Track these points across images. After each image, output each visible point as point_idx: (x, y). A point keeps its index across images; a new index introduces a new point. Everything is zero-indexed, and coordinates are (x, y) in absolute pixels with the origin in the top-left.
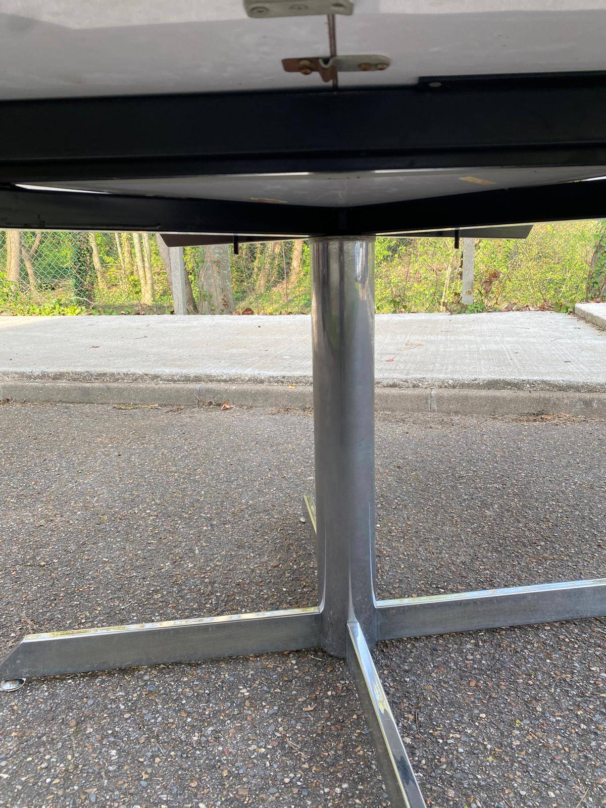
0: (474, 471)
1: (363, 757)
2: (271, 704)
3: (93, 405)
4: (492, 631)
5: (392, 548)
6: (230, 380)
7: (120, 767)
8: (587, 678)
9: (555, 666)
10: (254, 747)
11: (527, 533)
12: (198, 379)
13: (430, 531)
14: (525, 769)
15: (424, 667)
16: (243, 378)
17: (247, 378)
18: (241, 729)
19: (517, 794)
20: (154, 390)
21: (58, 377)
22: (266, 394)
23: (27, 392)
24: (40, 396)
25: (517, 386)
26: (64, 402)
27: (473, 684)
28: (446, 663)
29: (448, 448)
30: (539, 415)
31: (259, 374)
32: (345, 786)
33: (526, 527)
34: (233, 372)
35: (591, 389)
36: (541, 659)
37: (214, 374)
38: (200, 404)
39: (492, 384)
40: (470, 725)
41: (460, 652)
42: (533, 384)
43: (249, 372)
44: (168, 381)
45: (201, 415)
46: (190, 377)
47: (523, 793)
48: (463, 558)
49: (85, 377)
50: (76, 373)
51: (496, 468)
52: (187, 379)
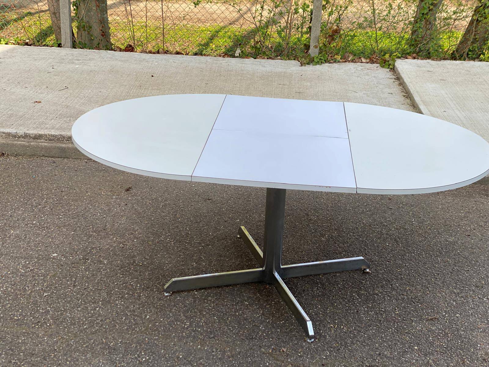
0: (317, 216)
1: (287, 316)
2: (256, 306)
3: (69, 159)
5: (285, 256)
7: (219, 321)
8: (351, 297)
9: (342, 294)
10: (255, 315)
11: (338, 249)
13: (299, 248)
14: (330, 317)
15: (301, 295)
18: (250, 311)
19: (327, 321)
21: (38, 137)
23: (17, 148)
24: (27, 152)
26: (46, 157)
27: (316, 299)
28: (308, 294)
32: (283, 322)
33: (338, 246)
36: (338, 292)
40: (316, 309)
47: (329, 321)
49: (59, 139)
50: (52, 136)
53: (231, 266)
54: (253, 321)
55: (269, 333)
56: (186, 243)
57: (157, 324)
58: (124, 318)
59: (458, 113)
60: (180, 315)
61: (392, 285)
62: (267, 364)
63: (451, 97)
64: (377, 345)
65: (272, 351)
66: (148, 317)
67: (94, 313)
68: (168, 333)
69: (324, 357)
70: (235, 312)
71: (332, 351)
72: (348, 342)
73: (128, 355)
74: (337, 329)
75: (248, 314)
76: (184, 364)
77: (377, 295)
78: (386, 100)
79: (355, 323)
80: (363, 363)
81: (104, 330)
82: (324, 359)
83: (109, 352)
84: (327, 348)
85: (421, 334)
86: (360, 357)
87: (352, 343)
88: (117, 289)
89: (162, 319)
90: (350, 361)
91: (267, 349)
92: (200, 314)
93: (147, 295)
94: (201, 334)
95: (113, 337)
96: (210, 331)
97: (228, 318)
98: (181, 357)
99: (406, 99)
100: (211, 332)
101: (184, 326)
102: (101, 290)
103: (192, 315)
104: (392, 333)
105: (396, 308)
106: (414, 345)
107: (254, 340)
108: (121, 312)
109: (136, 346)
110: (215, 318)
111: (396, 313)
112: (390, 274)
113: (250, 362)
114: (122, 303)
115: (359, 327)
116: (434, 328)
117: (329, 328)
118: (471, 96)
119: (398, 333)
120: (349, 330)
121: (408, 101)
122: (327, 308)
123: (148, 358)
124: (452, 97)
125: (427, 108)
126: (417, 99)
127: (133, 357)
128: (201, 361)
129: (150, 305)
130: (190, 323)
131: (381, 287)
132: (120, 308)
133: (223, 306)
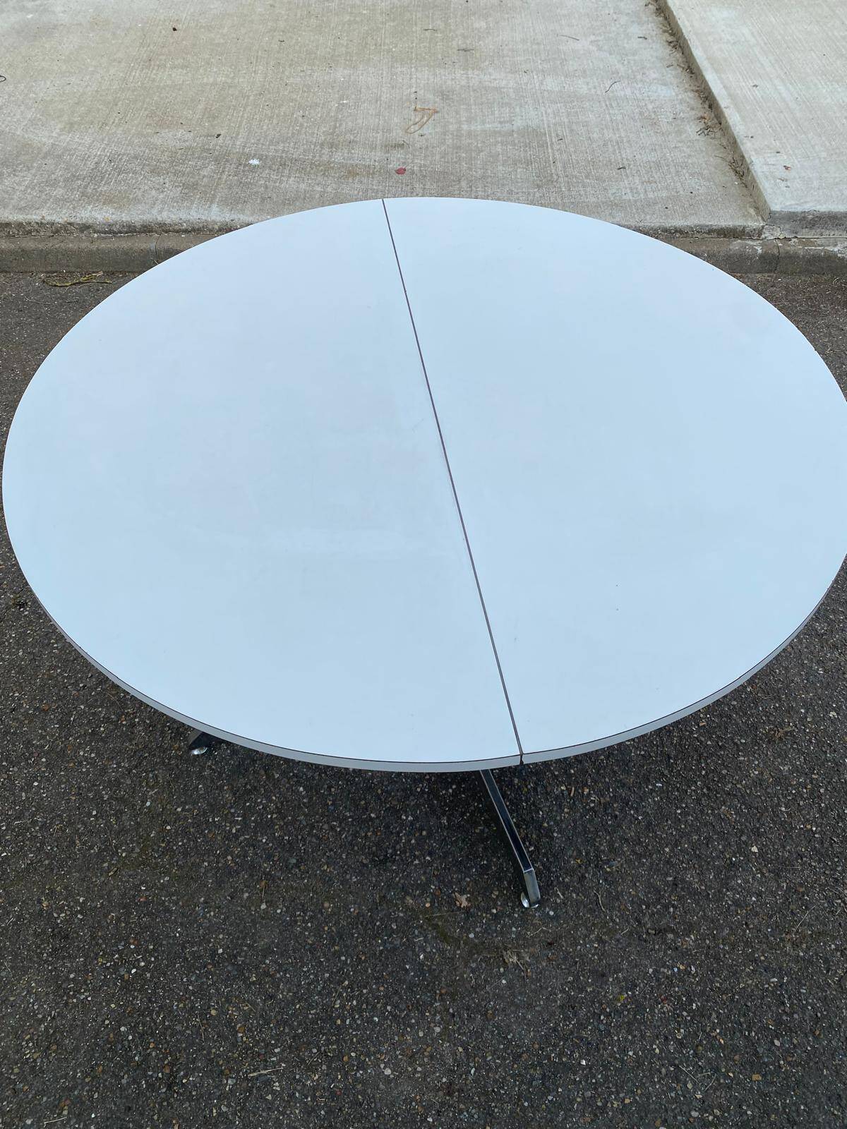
6: (194, 230)
7: (311, 799)
12: (146, 228)
16: (210, 227)
17: (216, 227)
31: (232, 220)
32: (454, 787)
37: (168, 221)
44: (105, 232)
46: (134, 226)
47: (556, 773)
52: (132, 230)
54: (387, 792)
55: (424, 833)
57: (168, 828)
58: (94, 813)
59: (781, 88)
60: (221, 788)
62: (422, 957)
63: (763, 45)
64: (667, 850)
65: (432, 903)
66: (148, 804)
67: (27, 798)
68: (192, 859)
69: (551, 913)
73: (97, 954)
74: (574, 802)
76: (228, 978)
78: (636, 58)
79: (615, 772)
80: (639, 922)
81: (47, 862)
82: (552, 918)
83: (55, 950)
85: (760, 797)
86: (632, 902)
87: (612, 848)
88: (82, 707)
89: (179, 810)
90: (611, 918)
91: (419, 896)
92: (268, 778)
93: (148, 722)
94: (269, 857)
95: (66, 888)
96: (289, 841)
98: (220, 951)
99: (674, 50)
100: (291, 848)
101: (230, 831)
102: (46, 712)
103: (248, 787)
104: (698, 801)
106: (749, 837)
107: (389, 864)
108: (88, 790)
109: (118, 919)
110: (301, 789)
111: (701, 724)
114: (93, 755)
116: (786, 768)
117: (556, 800)
118: (801, 36)
119: (709, 797)
120: (602, 801)
121: (679, 55)
123: (143, 964)
124: (765, 44)
125: (720, 78)
126: (698, 53)
127: (109, 964)
128: (268, 962)
129: (154, 755)
130: (244, 816)
132: (88, 772)
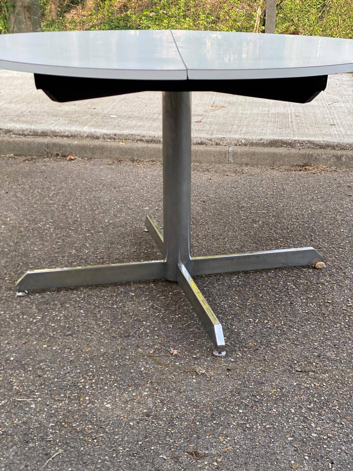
0: (252, 203)
2: (145, 297)
4: (246, 272)
5: (199, 243)
6: (72, 136)
7: (86, 314)
8: (284, 287)
9: (272, 283)
10: (141, 308)
11: (275, 235)
12: (44, 134)
13: (221, 235)
14: (250, 310)
16: (82, 135)
17: (86, 135)
18: (134, 304)
19: (245, 315)
20: (9, 143)
22: (102, 149)
25: (290, 144)
27: (234, 289)
28: (223, 284)
29: (238, 189)
30: (304, 166)
31: (95, 132)
32: (180, 316)
33: (275, 232)
34: (74, 129)
35: (343, 147)
36: (266, 281)
37: (58, 130)
38: (49, 155)
39: (274, 143)
40: (231, 300)
41: (230, 280)
42: (302, 143)
43: (87, 129)
44: (20, 135)
45: (51, 164)
46: (38, 132)
47: (248, 315)
48: (237, 247)
51: (266, 202)
52: (35, 134)
53: (123, 253)
55: (156, 329)
56: (70, 229)
60: (31, 308)
61: (345, 273)
62: (142, 369)
64: (316, 344)
65: (155, 351)
69: (232, 360)
70: (113, 304)
71: (246, 352)
72: (272, 340)
74: (257, 324)
75: (130, 306)
77: (323, 284)
79: (286, 317)
80: (291, 367)
82: (232, 362)
84: (239, 348)
86: (288, 360)
87: (278, 341)
90: (272, 364)
91: (147, 349)
92: (62, 306)
94: (54, 331)
97: (99, 312)
98: (12, 359)
101: (32, 321)
104: (341, 329)
105: (349, 299)
107: (130, 337)
110: (82, 311)
111: (349, 305)
112: (343, 262)
113: (116, 366)
115: (291, 321)
117: (245, 323)
120: (276, 325)
122: (248, 300)
128: (41, 364)
130: (43, 317)
131: (330, 275)
133: (97, 298)
